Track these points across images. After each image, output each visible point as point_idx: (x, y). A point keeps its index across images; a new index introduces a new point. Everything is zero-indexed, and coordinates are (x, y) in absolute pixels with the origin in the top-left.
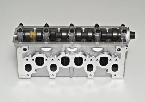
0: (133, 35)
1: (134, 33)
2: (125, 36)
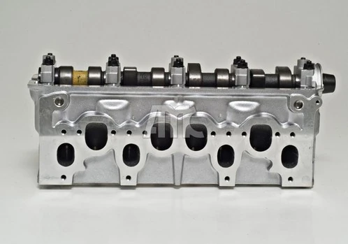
0: (329, 83)
1: (332, 77)
2: (311, 78)
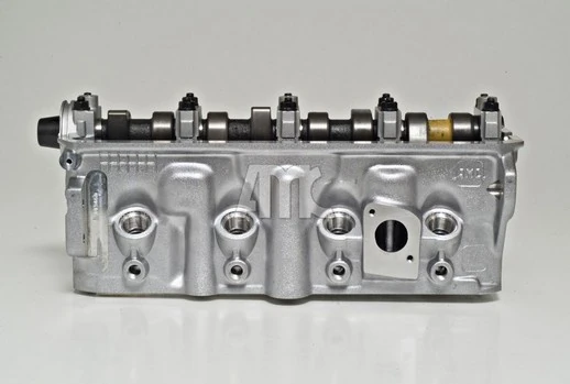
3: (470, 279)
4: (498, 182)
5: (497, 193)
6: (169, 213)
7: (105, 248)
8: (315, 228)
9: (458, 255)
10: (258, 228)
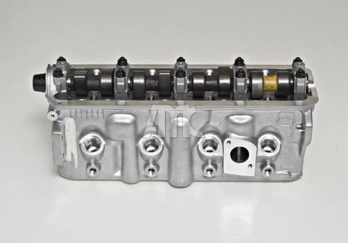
3: (285, 172)
4: (302, 125)
5: (301, 130)
6: (111, 140)
7: (76, 157)
8: (196, 147)
9: (278, 160)
10: (163, 147)
